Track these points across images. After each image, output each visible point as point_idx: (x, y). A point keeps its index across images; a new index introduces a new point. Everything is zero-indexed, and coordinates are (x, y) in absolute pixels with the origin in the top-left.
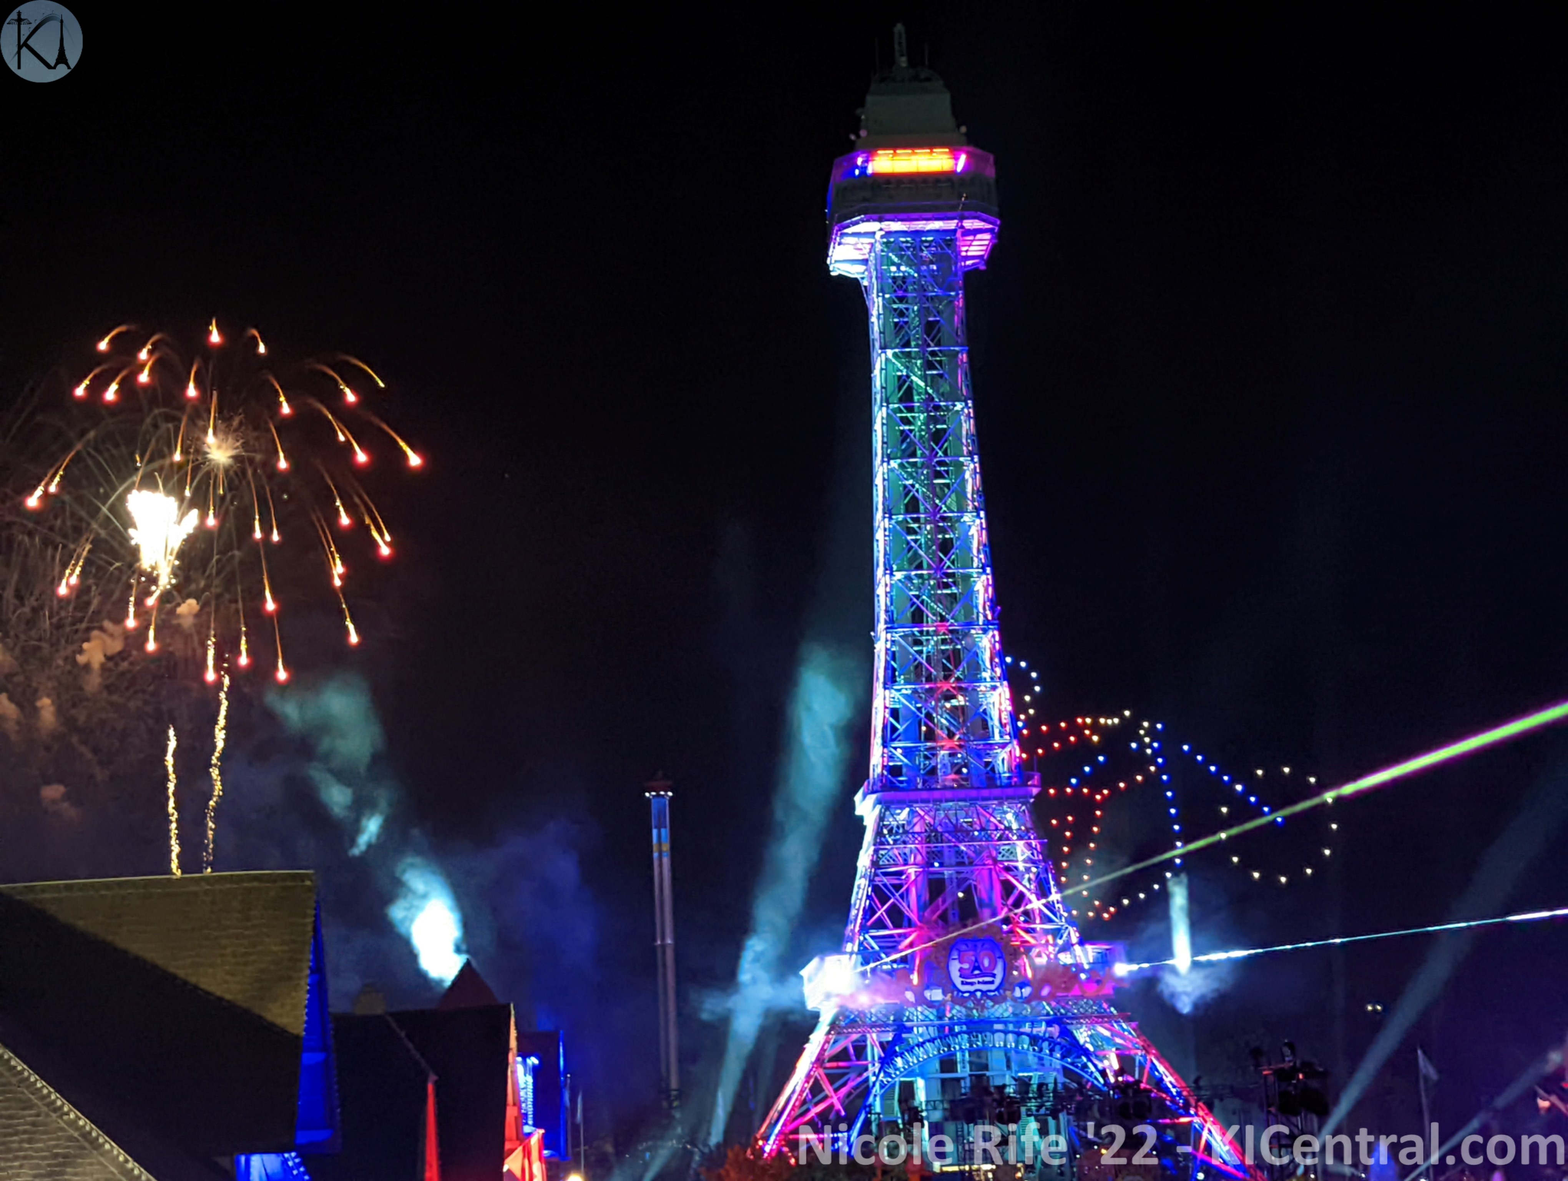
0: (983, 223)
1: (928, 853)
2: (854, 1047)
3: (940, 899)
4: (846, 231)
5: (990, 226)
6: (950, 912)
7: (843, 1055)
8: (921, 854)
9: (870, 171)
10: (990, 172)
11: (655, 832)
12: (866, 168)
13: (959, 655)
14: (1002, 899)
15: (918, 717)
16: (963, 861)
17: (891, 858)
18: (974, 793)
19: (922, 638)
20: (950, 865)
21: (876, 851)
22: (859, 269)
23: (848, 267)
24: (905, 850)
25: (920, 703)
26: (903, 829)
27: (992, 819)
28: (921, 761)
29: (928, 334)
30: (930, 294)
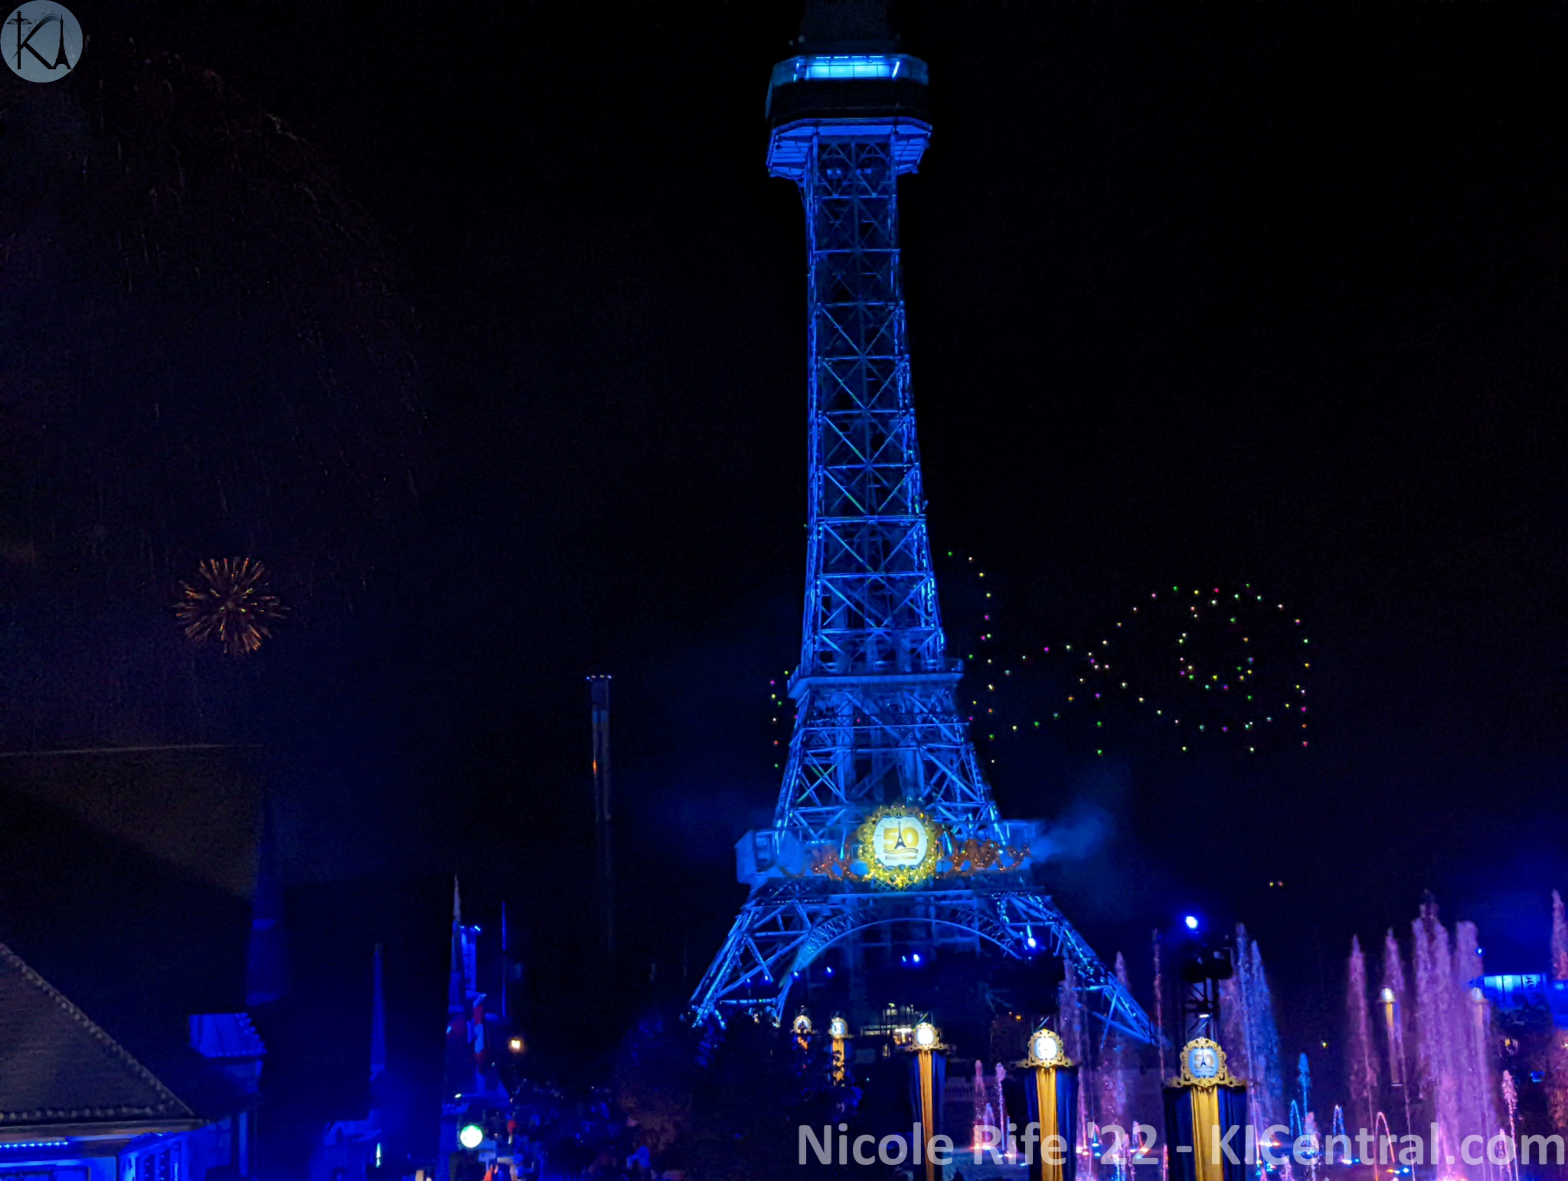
0: (916, 128)
1: (856, 735)
2: (783, 918)
3: (866, 780)
4: (784, 134)
5: (925, 132)
6: (876, 791)
7: (772, 925)
8: (848, 735)
9: (808, 75)
10: (923, 77)
11: (595, 714)
12: (805, 73)
13: (888, 546)
14: (925, 779)
15: (848, 606)
16: (889, 742)
17: (820, 739)
18: (900, 678)
19: (852, 530)
20: (876, 747)
21: (806, 732)
22: (797, 172)
23: (785, 169)
24: (833, 732)
25: (850, 592)
26: (831, 712)
27: (917, 703)
28: (850, 647)
29: (862, 236)
30: (864, 197)
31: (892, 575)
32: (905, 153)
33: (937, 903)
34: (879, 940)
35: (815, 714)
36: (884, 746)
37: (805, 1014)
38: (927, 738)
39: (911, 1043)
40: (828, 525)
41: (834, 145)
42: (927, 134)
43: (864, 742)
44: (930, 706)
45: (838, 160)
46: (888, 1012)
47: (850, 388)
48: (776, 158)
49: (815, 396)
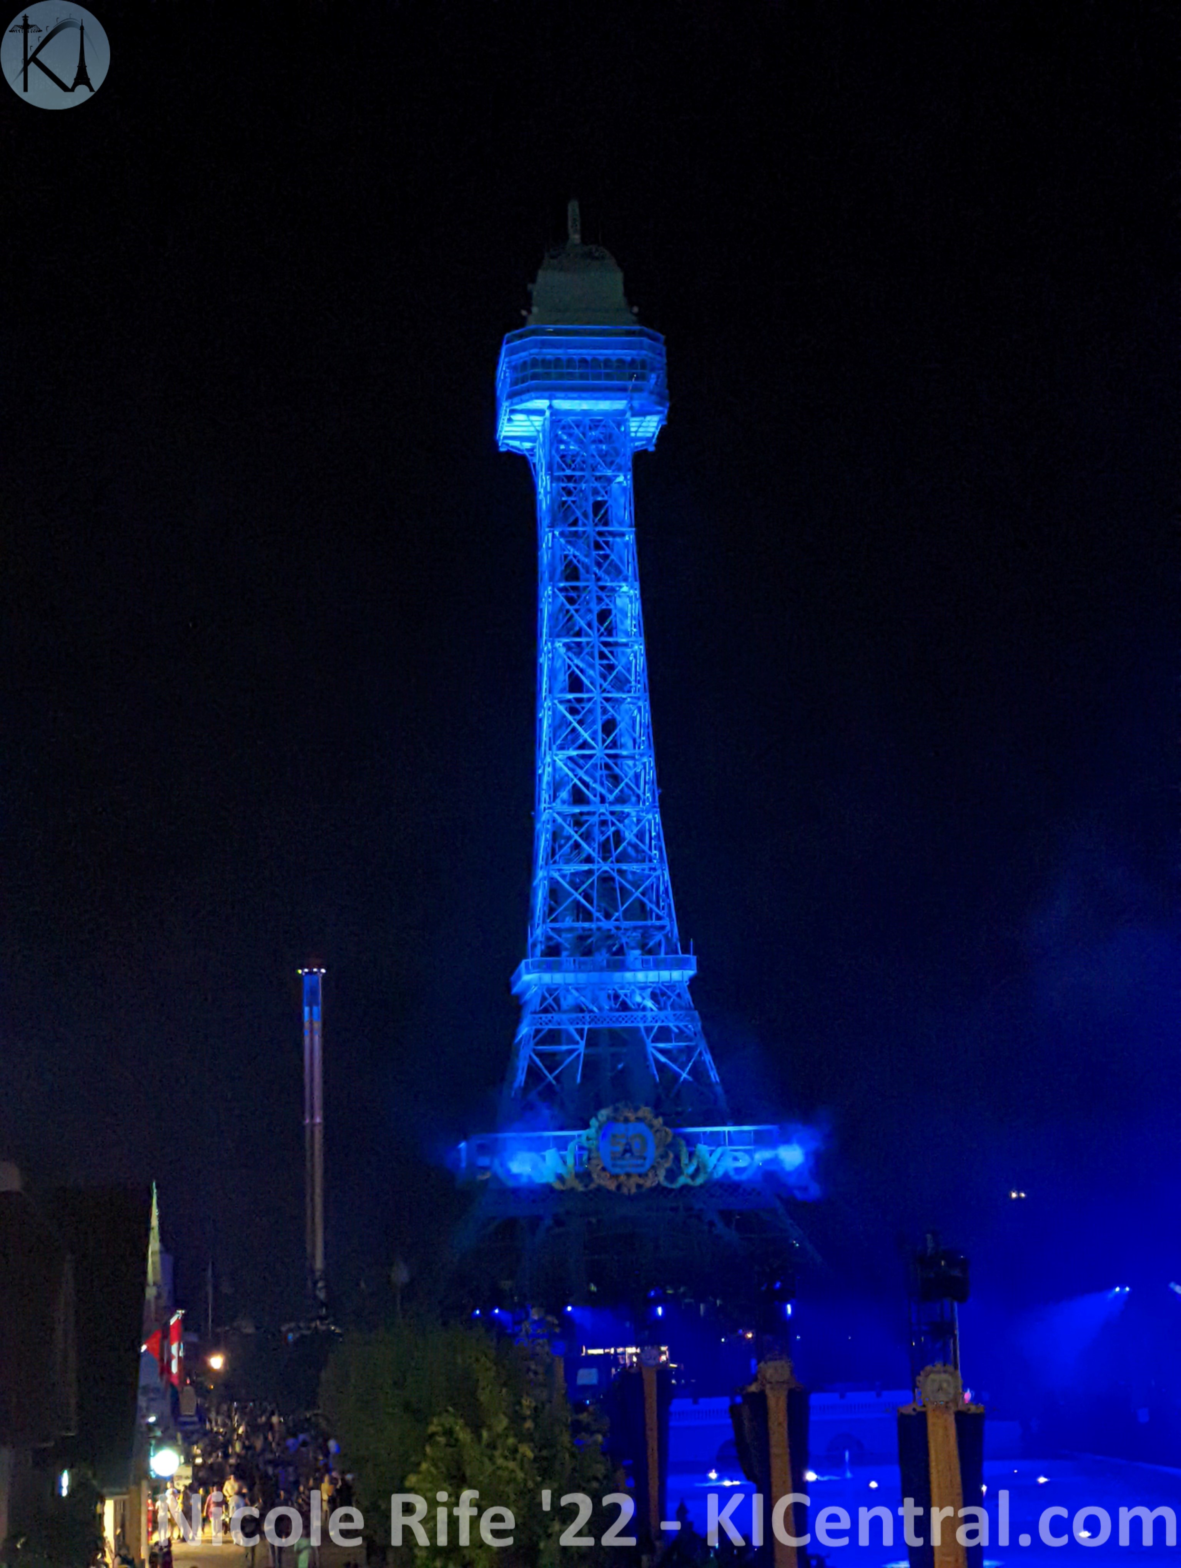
4: (516, 407)
5: (661, 408)
11: (307, 1009)
13: (618, 837)
15: (576, 898)
18: (630, 975)
19: (582, 818)
23: (516, 443)
27: (648, 1001)
29: (596, 514)
30: (598, 474)
32: (641, 429)
40: (557, 813)
41: (568, 420)
42: (663, 411)
45: (572, 435)
47: (582, 671)
48: (506, 431)
49: (545, 679)
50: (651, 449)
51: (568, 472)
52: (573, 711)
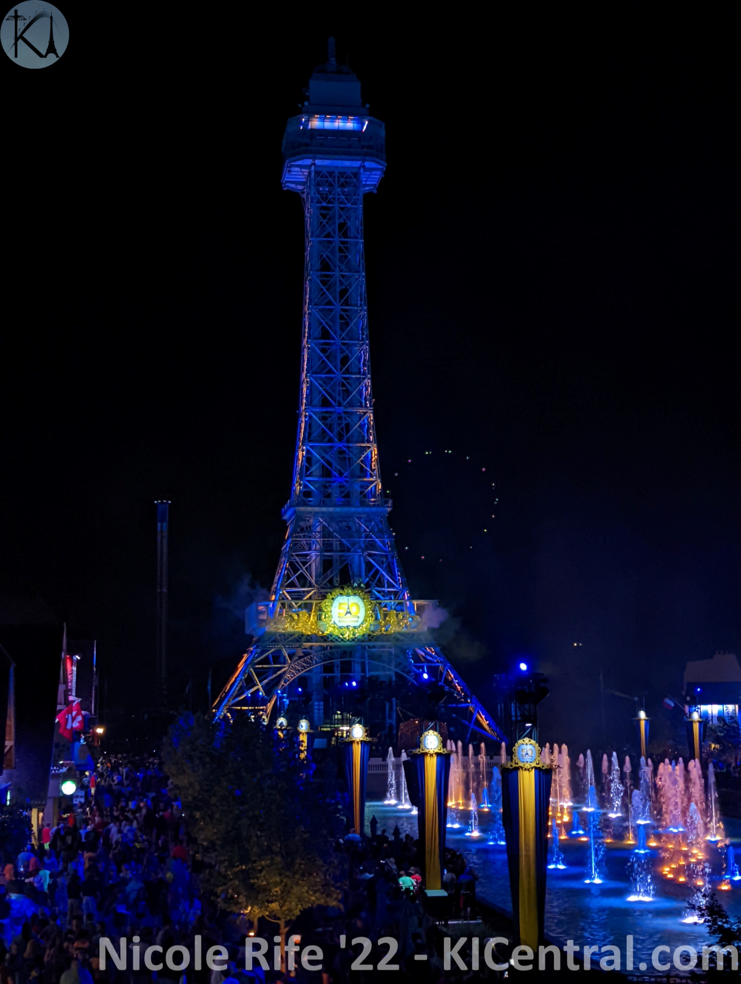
0: (376, 164)
1: (323, 544)
2: (273, 656)
3: (329, 571)
4: (294, 163)
5: (381, 167)
6: (335, 579)
7: (266, 661)
8: (319, 545)
9: (310, 127)
10: (383, 133)
11: (159, 524)
12: (308, 125)
13: (348, 427)
14: (366, 572)
15: (322, 463)
16: (343, 548)
17: (301, 545)
18: (353, 509)
19: (327, 415)
20: (337, 551)
21: (292, 541)
22: (300, 187)
23: (293, 186)
24: (310, 542)
25: (324, 454)
26: (310, 529)
27: (363, 525)
28: (323, 490)
29: (340, 231)
30: (342, 206)
31: (351, 445)
32: (369, 180)
33: (369, 650)
34: (333, 672)
35: (299, 530)
36: (341, 551)
37: (284, 717)
38: (368, 547)
39: (349, 736)
40: (312, 412)
41: (325, 172)
42: (383, 169)
43: (329, 548)
44: (370, 528)
45: (327, 181)
46: (336, 717)
47: (329, 326)
48: (287, 178)
49: (307, 330)
50: (375, 192)
51: (324, 204)
52: (324, 351)
